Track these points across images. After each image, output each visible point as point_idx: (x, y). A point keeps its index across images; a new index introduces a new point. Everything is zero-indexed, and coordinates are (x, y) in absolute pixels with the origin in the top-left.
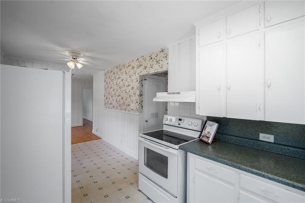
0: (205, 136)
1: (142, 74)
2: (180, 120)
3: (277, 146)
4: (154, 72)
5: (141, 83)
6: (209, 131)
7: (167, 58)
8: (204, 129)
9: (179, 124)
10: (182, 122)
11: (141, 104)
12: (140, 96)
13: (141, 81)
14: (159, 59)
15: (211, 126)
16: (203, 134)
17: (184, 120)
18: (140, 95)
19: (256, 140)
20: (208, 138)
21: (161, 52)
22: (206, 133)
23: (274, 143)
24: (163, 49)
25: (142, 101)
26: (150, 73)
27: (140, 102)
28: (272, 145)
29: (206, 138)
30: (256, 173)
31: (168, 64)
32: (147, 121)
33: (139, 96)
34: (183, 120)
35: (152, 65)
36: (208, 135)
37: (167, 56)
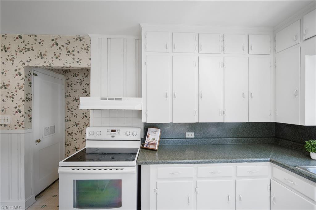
0: (150, 144)
1: (31, 64)
2: (113, 131)
3: (197, 139)
4: (62, 66)
5: (29, 79)
6: (153, 138)
7: (89, 51)
8: (147, 137)
9: (113, 137)
10: (117, 134)
11: (29, 115)
12: (27, 101)
13: (27, 76)
14: (73, 49)
15: (155, 132)
16: (147, 142)
17: (119, 131)
18: (26, 98)
19: (184, 138)
20: (155, 144)
21: (77, 40)
22: (151, 140)
23: (194, 138)
24: (81, 36)
25: (31, 109)
26: (52, 66)
27: (27, 111)
28: (193, 139)
29: (153, 146)
30: (208, 162)
31: (90, 59)
32: (39, 141)
33: (23, 100)
34: (117, 131)
35: (57, 54)
36: (154, 142)
37: (89, 49)
